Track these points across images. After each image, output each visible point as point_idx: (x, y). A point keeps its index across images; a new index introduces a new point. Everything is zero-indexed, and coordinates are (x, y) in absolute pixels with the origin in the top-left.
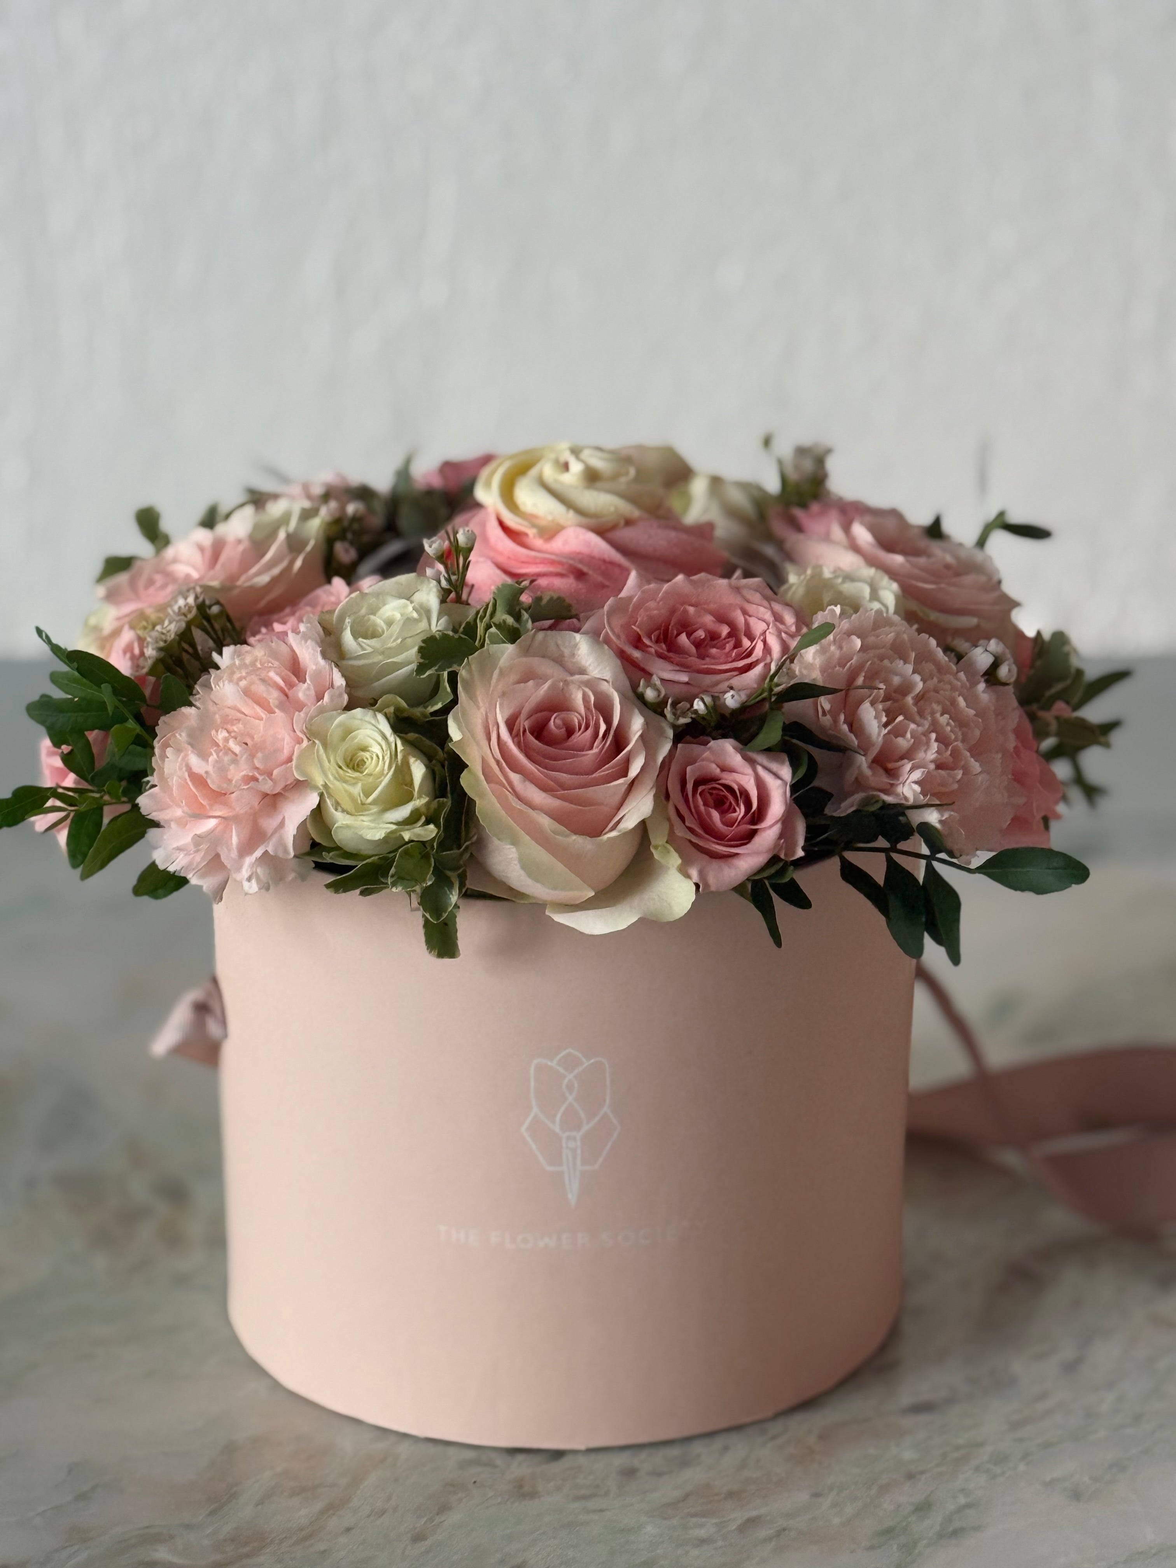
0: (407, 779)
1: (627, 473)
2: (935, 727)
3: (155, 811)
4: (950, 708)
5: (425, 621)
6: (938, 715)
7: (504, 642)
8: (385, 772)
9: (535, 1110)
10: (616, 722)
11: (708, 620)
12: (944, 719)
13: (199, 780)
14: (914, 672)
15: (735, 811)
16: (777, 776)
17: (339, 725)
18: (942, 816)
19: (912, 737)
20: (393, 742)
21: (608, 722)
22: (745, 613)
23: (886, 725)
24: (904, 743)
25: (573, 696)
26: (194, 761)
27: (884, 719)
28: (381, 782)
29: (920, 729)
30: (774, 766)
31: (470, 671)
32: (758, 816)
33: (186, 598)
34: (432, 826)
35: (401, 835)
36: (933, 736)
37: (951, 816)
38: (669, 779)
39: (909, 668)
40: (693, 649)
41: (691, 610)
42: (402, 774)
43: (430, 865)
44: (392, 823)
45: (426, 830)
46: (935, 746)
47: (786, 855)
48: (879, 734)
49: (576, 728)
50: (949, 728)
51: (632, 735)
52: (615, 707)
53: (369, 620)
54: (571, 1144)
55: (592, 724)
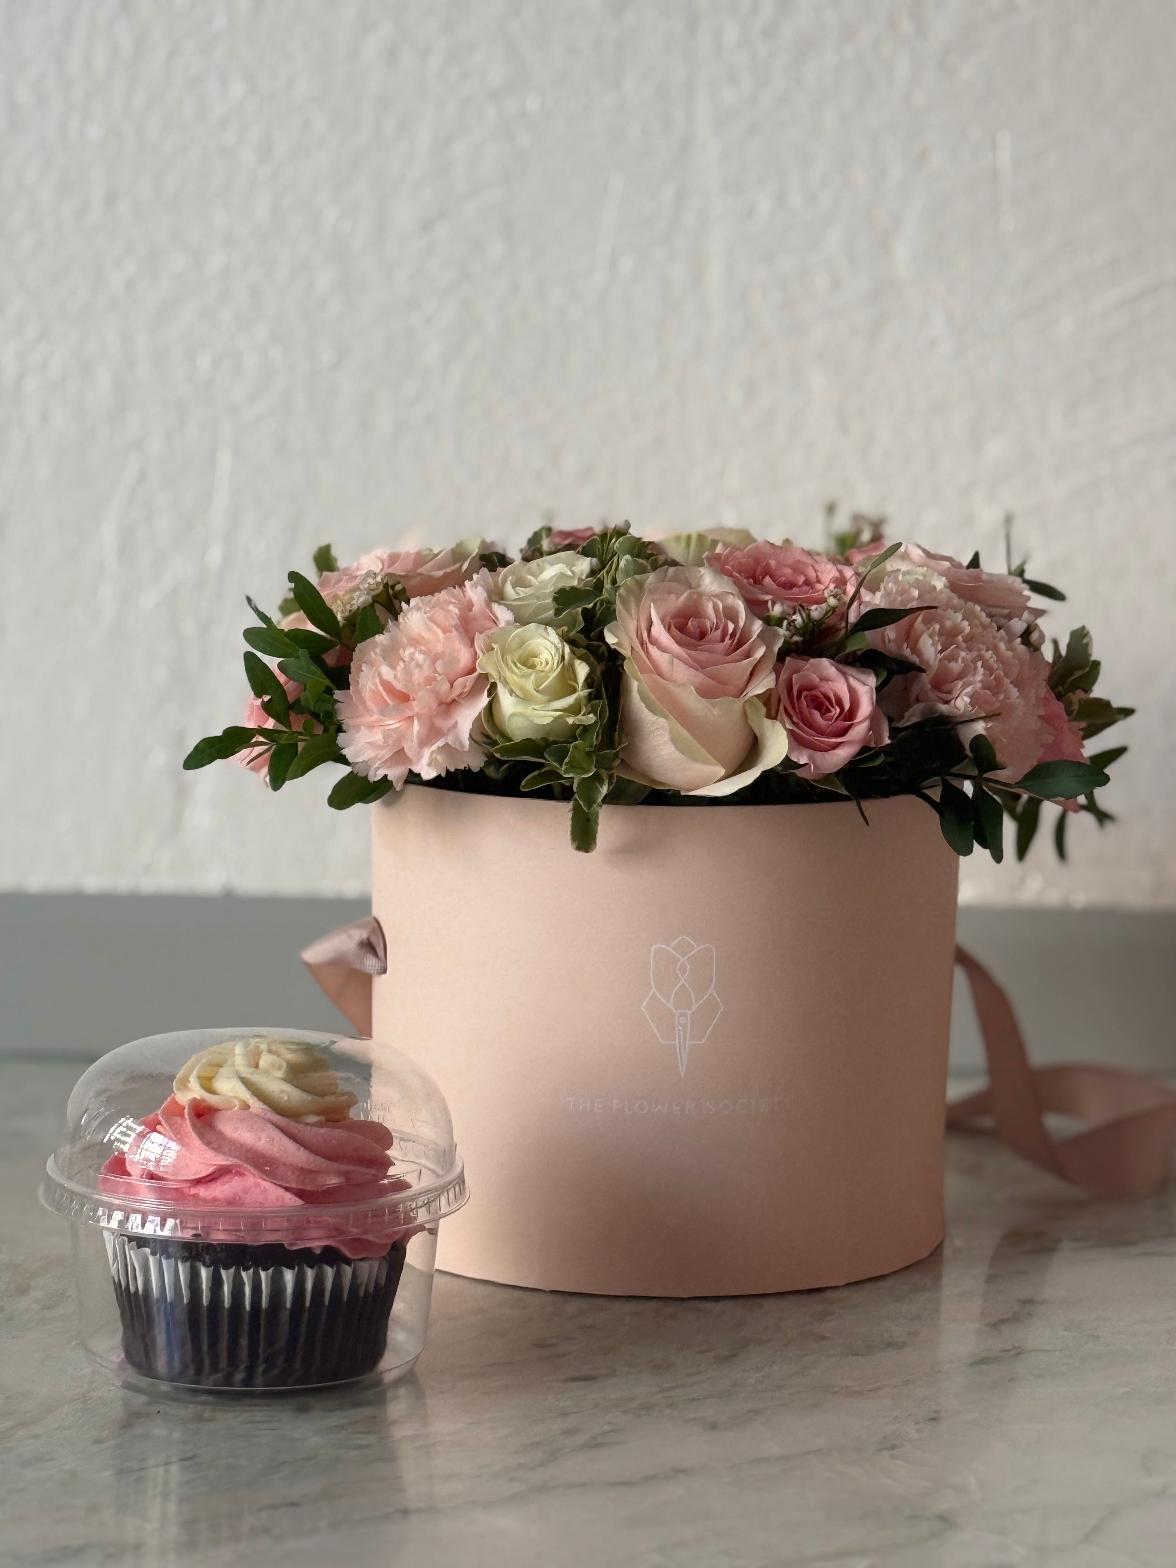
0: (572, 676)
2: (980, 657)
6: (983, 652)
8: (553, 670)
9: (654, 990)
10: (741, 625)
11: (788, 572)
13: (388, 687)
14: (963, 621)
15: (830, 711)
16: (865, 684)
17: (515, 638)
18: (987, 725)
19: (962, 663)
20: (561, 648)
21: (735, 625)
23: (941, 652)
24: (956, 667)
25: (705, 605)
26: (386, 671)
27: (940, 647)
28: (549, 677)
29: (969, 657)
30: (863, 677)
32: (851, 715)
33: (374, 579)
34: (591, 715)
35: (565, 720)
36: (980, 663)
37: (994, 727)
39: (959, 618)
42: (568, 672)
44: (557, 710)
45: (587, 718)
46: (981, 671)
47: (875, 744)
48: (935, 659)
49: (709, 629)
51: (753, 633)
53: (526, 578)
54: (683, 1020)
55: (721, 626)
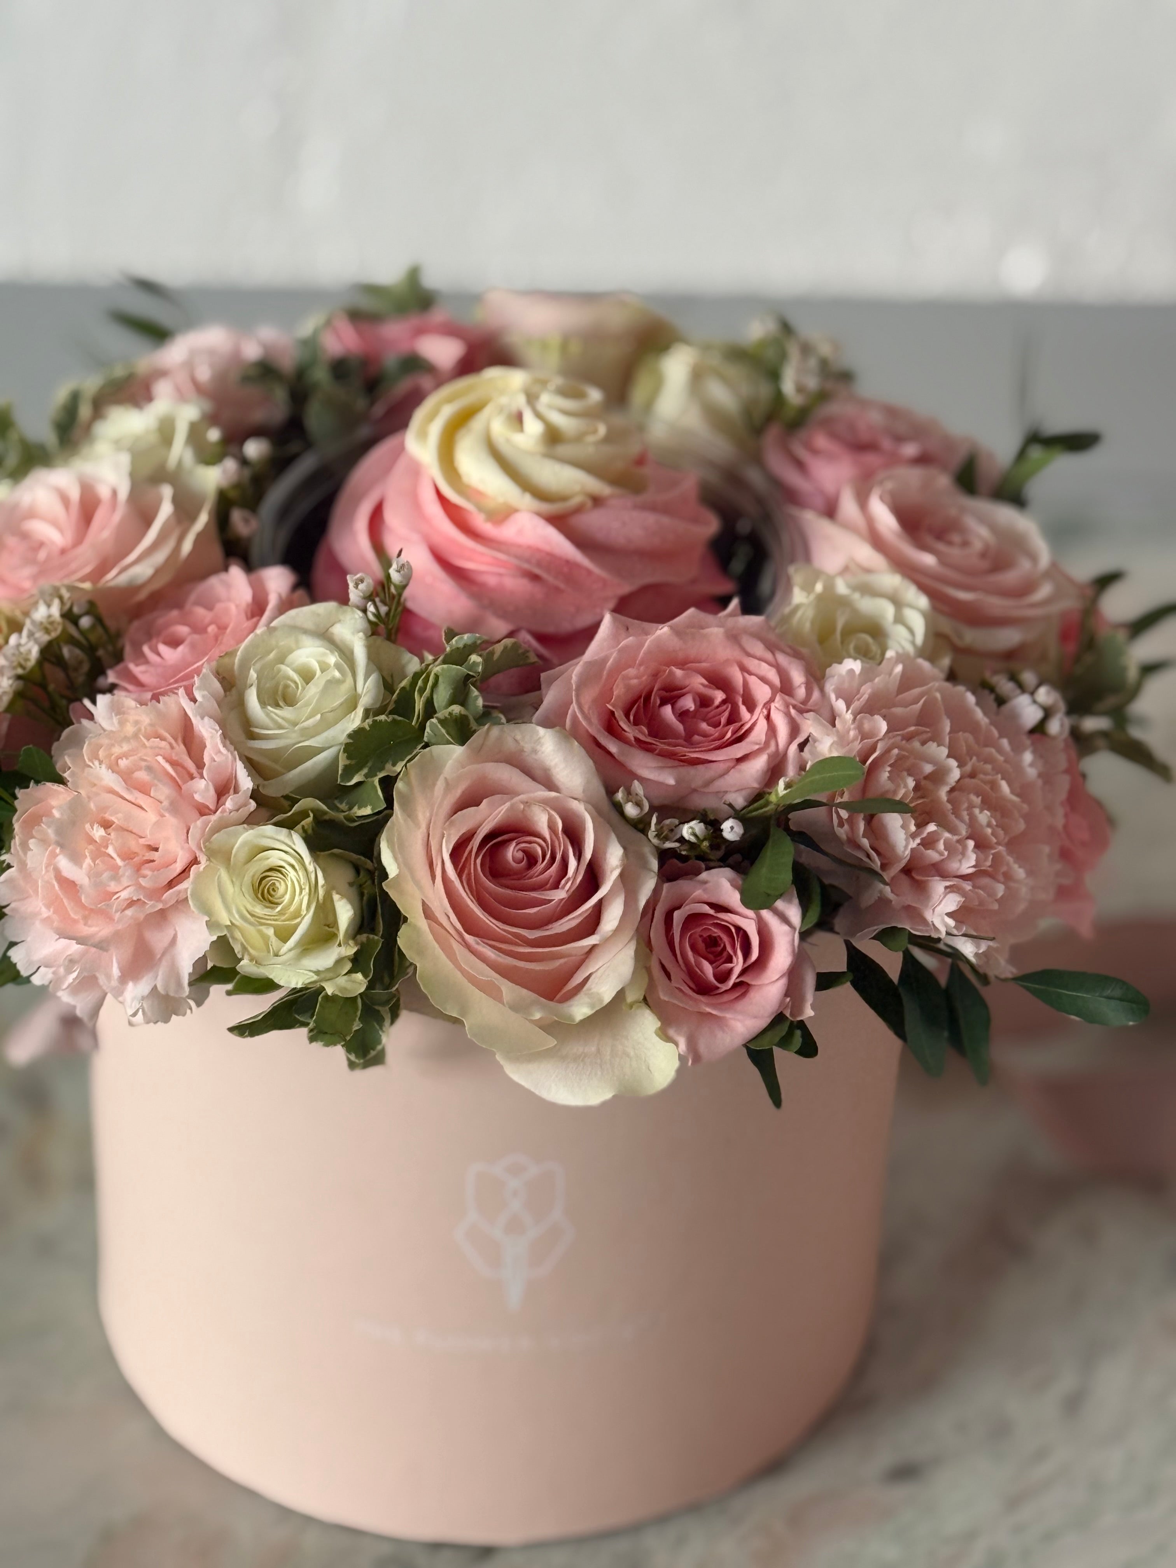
0: (331, 919)
1: (595, 431)
2: (973, 830)
3: (15, 901)
4: (991, 803)
5: (350, 679)
6: (977, 811)
7: (449, 743)
8: (304, 912)
9: (473, 1216)
10: (588, 854)
11: (698, 682)
12: (983, 817)
13: (69, 886)
14: (949, 756)
15: (731, 960)
16: (785, 919)
17: (245, 843)
18: (978, 947)
19: (946, 849)
20: (312, 872)
21: (579, 856)
22: (743, 669)
23: (913, 836)
24: (935, 855)
25: (536, 818)
26: (64, 864)
27: (913, 830)
28: (296, 927)
29: (956, 838)
30: (783, 908)
31: (408, 784)
32: (759, 966)
33: (49, 606)
34: (358, 975)
35: (321, 986)
36: (971, 844)
37: (989, 947)
38: (652, 927)
39: (944, 751)
40: (680, 727)
41: (679, 673)
42: (324, 916)
43: (357, 1009)
44: (310, 971)
45: (351, 981)
46: (972, 854)
47: (791, 1014)
48: (906, 847)
49: (539, 856)
50: (989, 831)
51: (608, 873)
52: (586, 832)
53: (279, 671)
54: (515, 1250)
55: (558, 857)
